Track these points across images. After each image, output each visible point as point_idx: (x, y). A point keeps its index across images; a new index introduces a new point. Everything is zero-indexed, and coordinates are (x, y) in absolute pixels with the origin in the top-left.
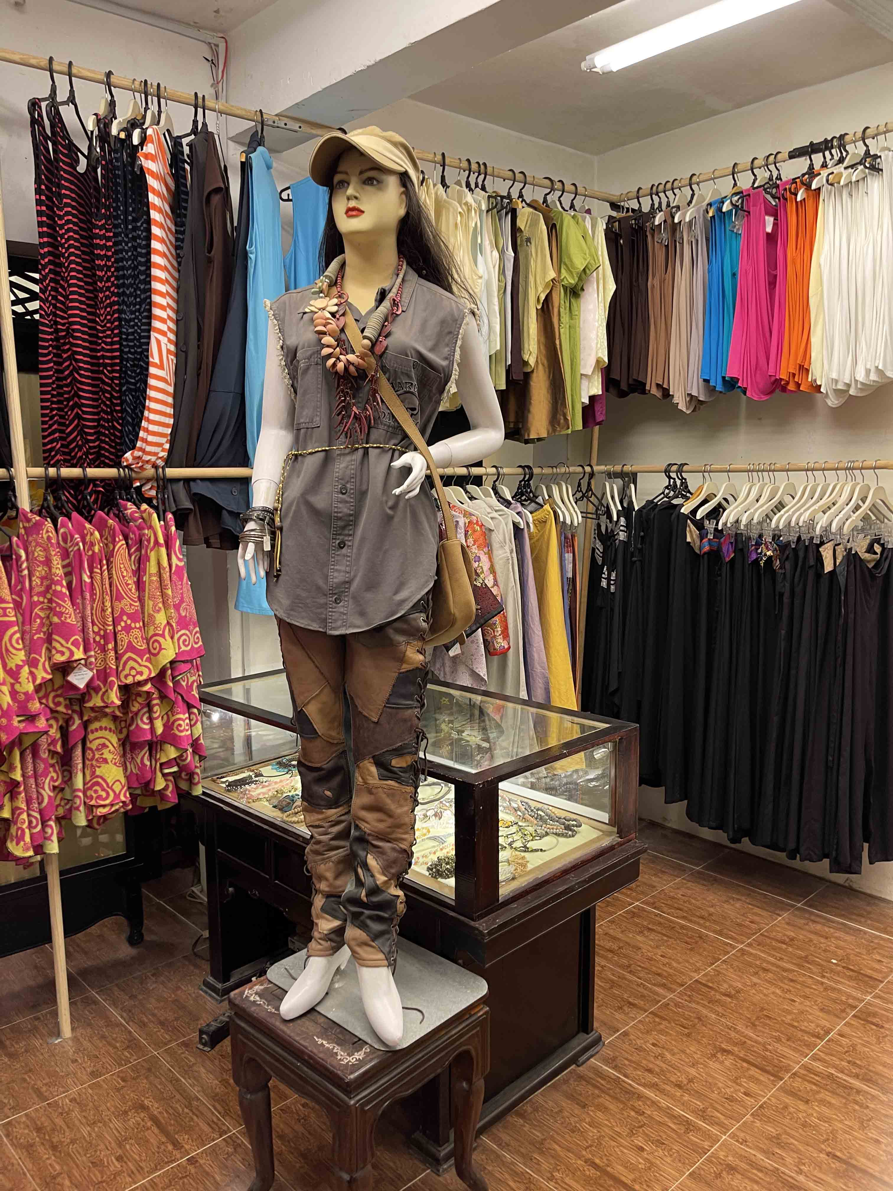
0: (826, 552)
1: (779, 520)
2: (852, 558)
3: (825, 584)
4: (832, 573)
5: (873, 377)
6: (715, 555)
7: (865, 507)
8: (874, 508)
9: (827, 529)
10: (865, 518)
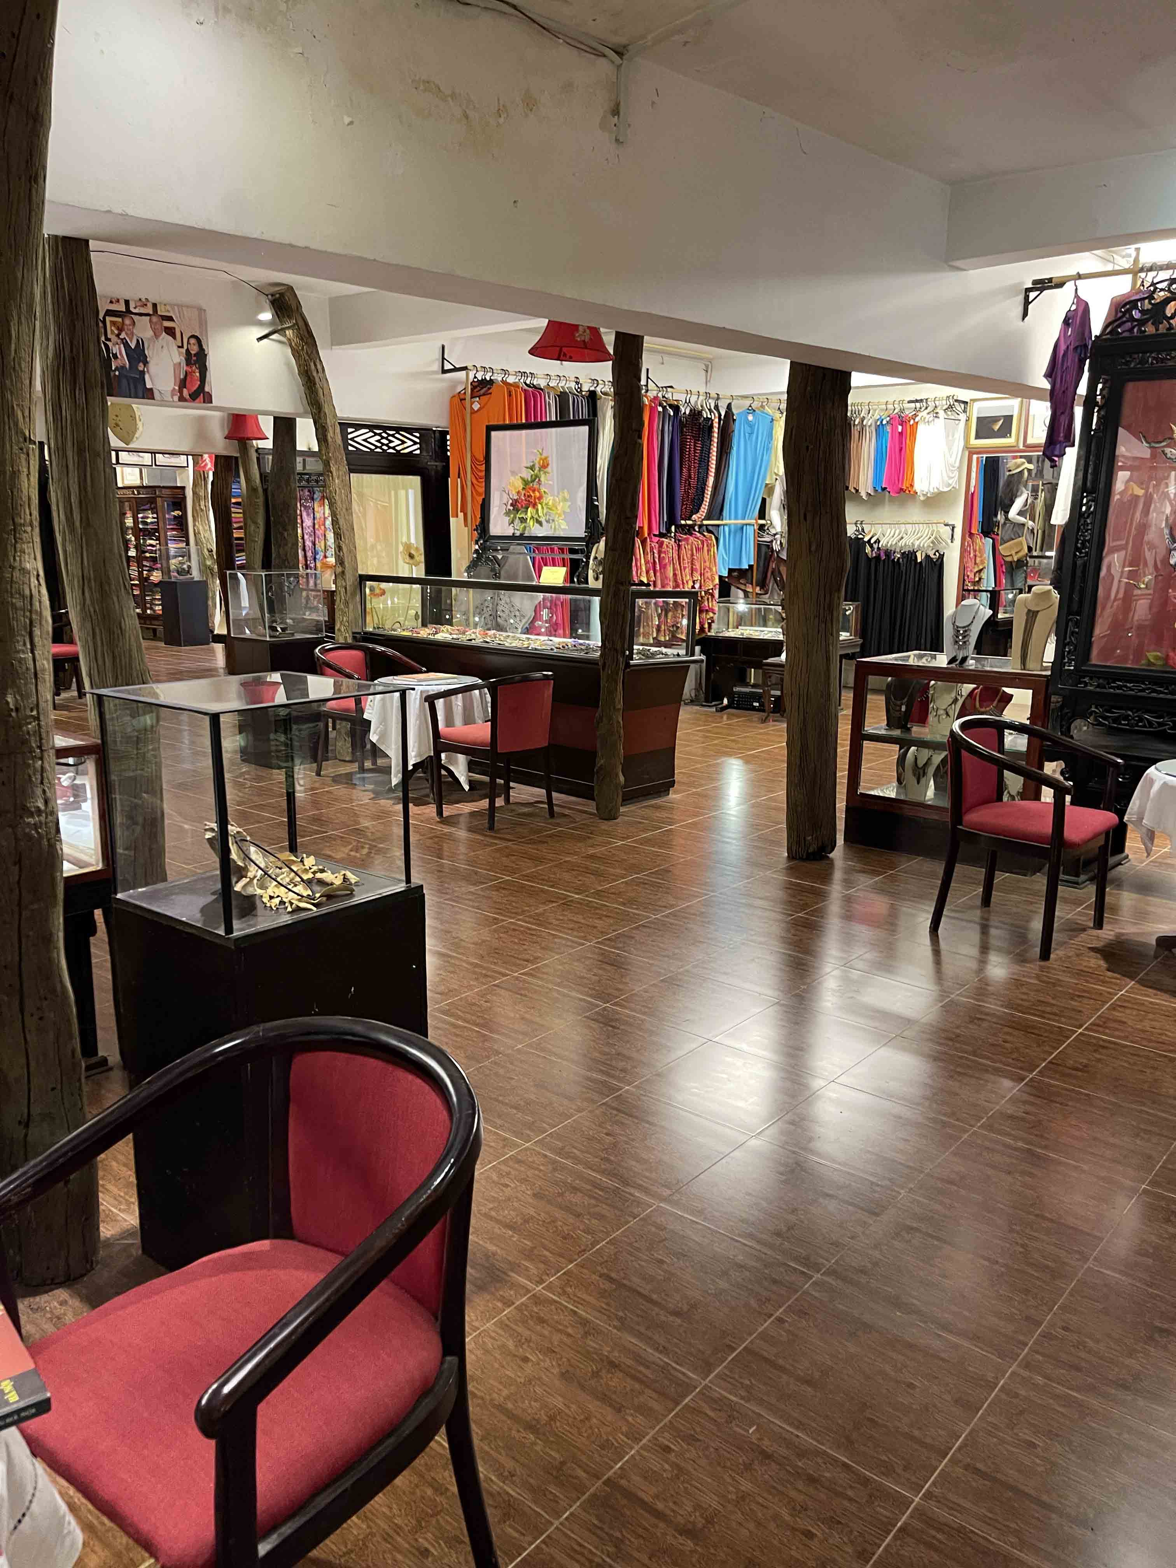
0: (919, 555)
1: (902, 543)
2: (927, 556)
3: (918, 566)
4: (921, 562)
5: (936, 490)
6: (878, 557)
7: (932, 538)
8: (936, 538)
9: (919, 546)
10: (933, 542)
